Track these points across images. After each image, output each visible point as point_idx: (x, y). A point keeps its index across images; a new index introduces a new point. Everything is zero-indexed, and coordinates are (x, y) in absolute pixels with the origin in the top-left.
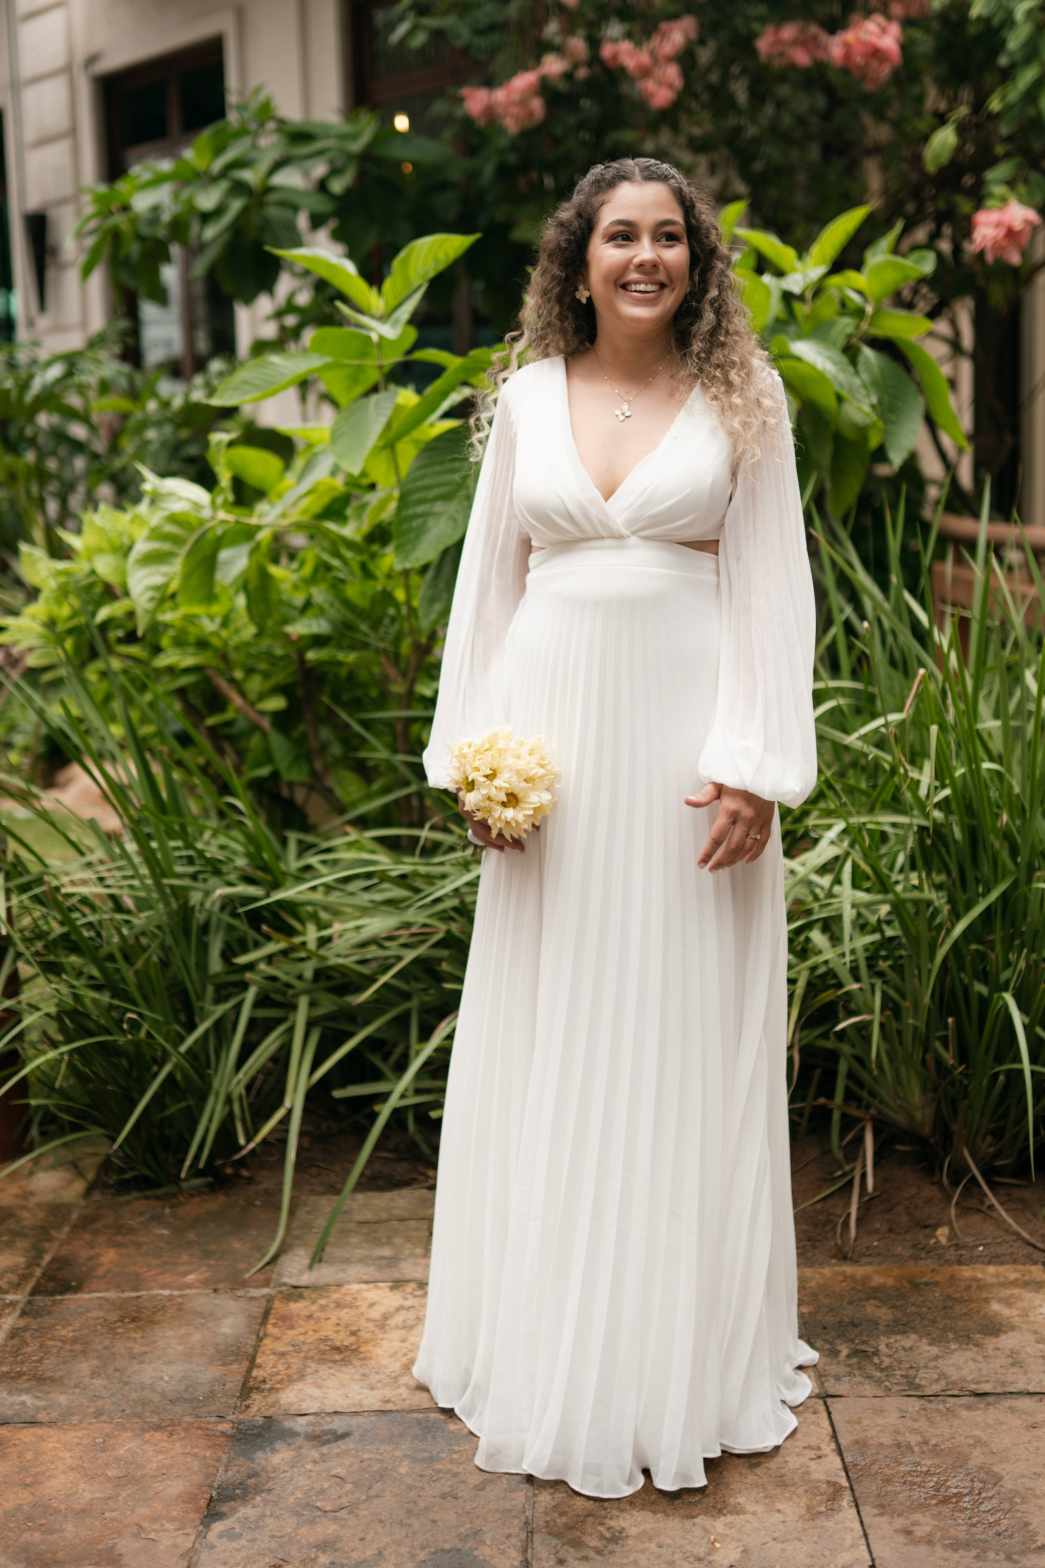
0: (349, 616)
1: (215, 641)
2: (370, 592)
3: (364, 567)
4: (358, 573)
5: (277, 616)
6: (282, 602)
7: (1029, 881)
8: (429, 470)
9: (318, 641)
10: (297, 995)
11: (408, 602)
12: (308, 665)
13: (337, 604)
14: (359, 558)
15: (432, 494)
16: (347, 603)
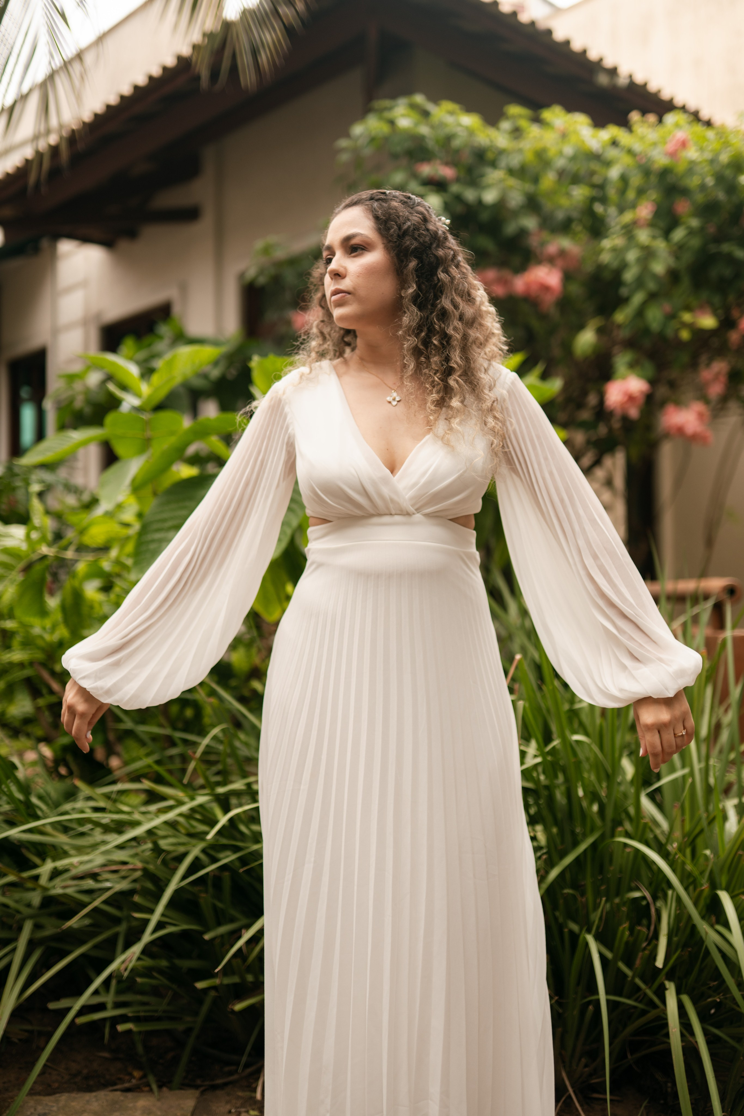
1: (40, 643)
7: (613, 835)
10: (24, 920)
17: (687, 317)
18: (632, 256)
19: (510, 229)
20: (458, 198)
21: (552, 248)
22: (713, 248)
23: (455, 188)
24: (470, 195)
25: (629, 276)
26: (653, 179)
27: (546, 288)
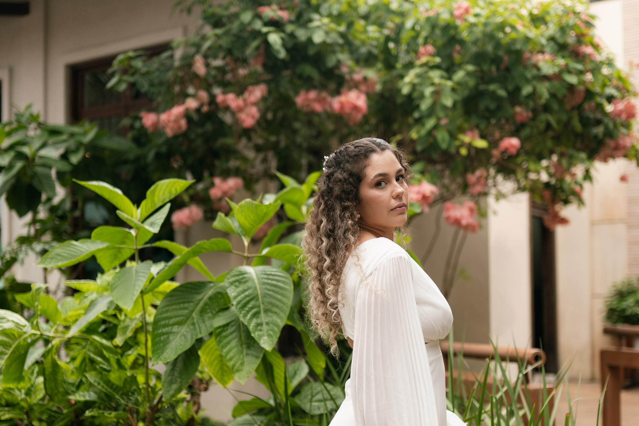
0: (109, 390)
1: (23, 404)
2: (123, 377)
3: (118, 362)
4: (115, 366)
5: (61, 390)
6: (64, 382)
8: (170, 308)
9: (88, 405)
11: (147, 383)
12: (82, 418)
13: (102, 384)
14: (116, 357)
15: (172, 321)
16: (108, 383)
17: (466, 138)
18: (428, 91)
19: (331, 62)
20: (292, 35)
21: (357, 77)
22: (482, 87)
23: (290, 28)
24: (302, 35)
25: (425, 105)
26: (438, 32)
27: (356, 108)
